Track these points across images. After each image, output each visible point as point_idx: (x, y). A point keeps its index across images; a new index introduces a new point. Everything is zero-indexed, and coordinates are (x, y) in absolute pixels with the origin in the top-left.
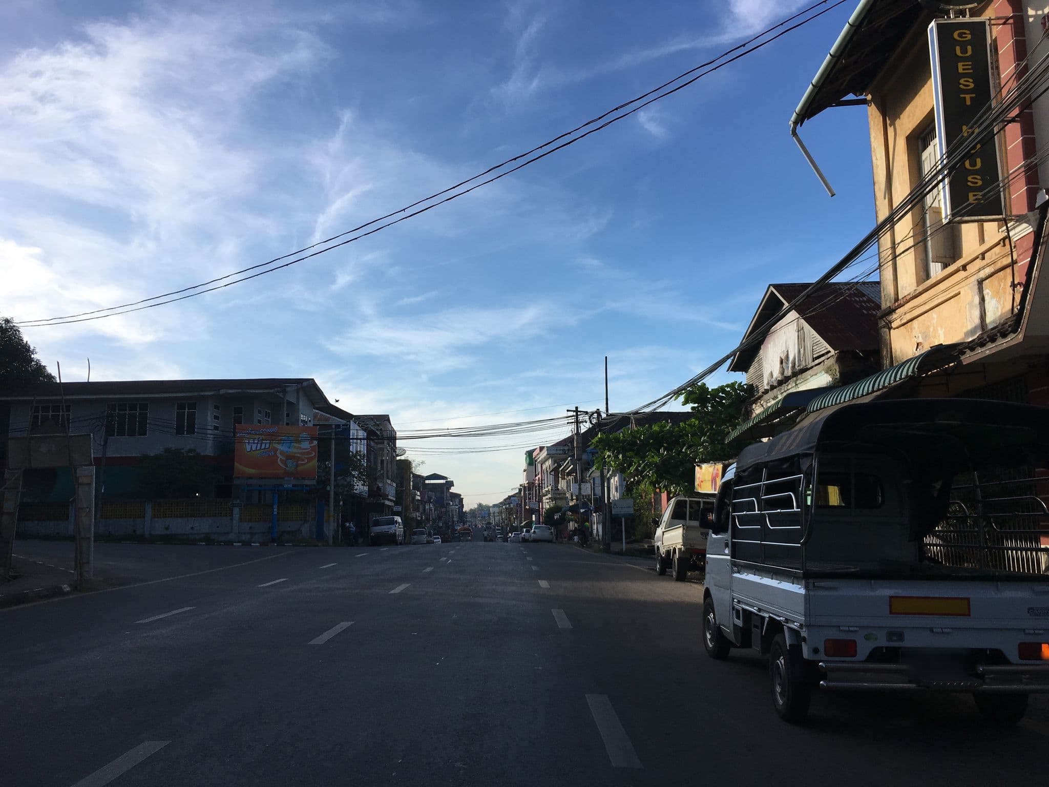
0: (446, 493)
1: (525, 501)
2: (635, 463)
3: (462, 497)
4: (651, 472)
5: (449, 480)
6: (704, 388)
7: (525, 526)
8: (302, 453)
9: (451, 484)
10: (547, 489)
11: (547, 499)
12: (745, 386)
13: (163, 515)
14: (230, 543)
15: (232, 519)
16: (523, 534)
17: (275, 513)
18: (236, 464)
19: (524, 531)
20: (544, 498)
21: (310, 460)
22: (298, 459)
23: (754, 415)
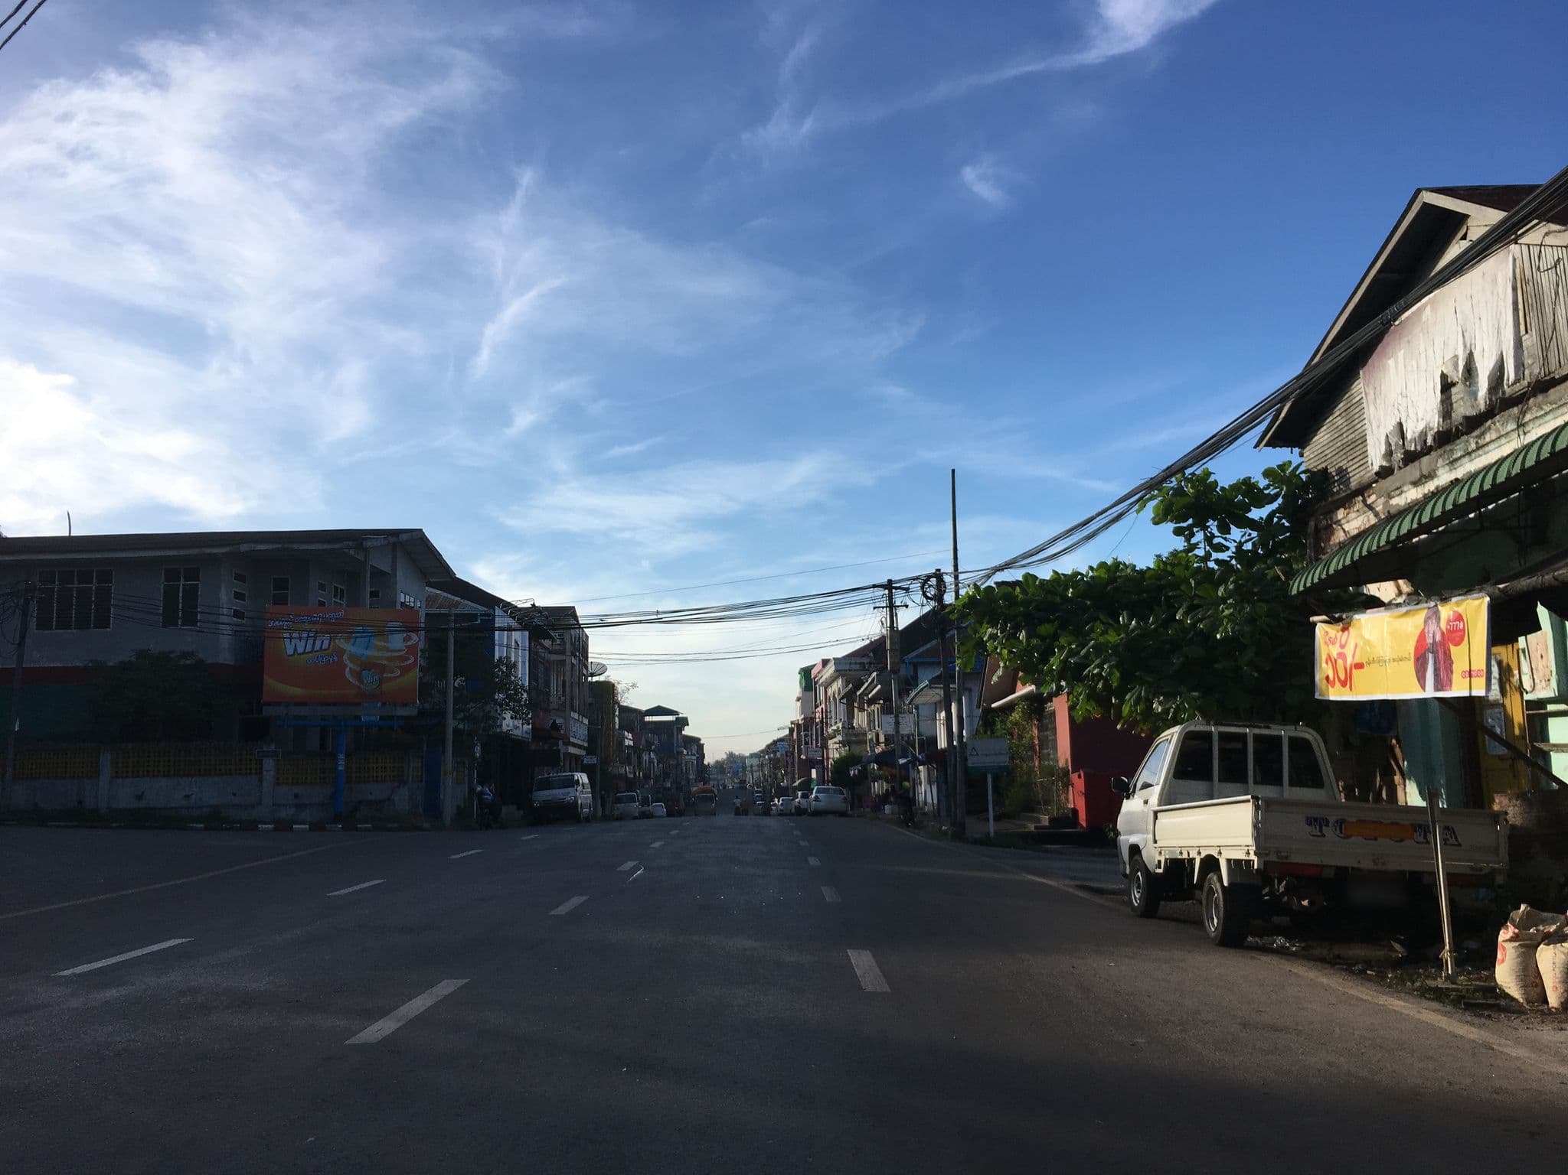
0: (677, 735)
1: (799, 747)
2: (1061, 649)
3: (702, 742)
4: (1105, 666)
5: (681, 715)
6: (1204, 484)
7: (799, 788)
8: (389, 659)
9: (683, 722)
10: (835, 728)
11: (836, 743)
12: (1303, 477)
13: (133, 772)
14: (250, 826)
15: (261, 780)
16: (797, 800)
17: (340, 768)
18: (266, 678)
19: (799, 795)
20: (830, 742)
21: (405, 670)
22: (383, 669)
23: (1340, 536)
